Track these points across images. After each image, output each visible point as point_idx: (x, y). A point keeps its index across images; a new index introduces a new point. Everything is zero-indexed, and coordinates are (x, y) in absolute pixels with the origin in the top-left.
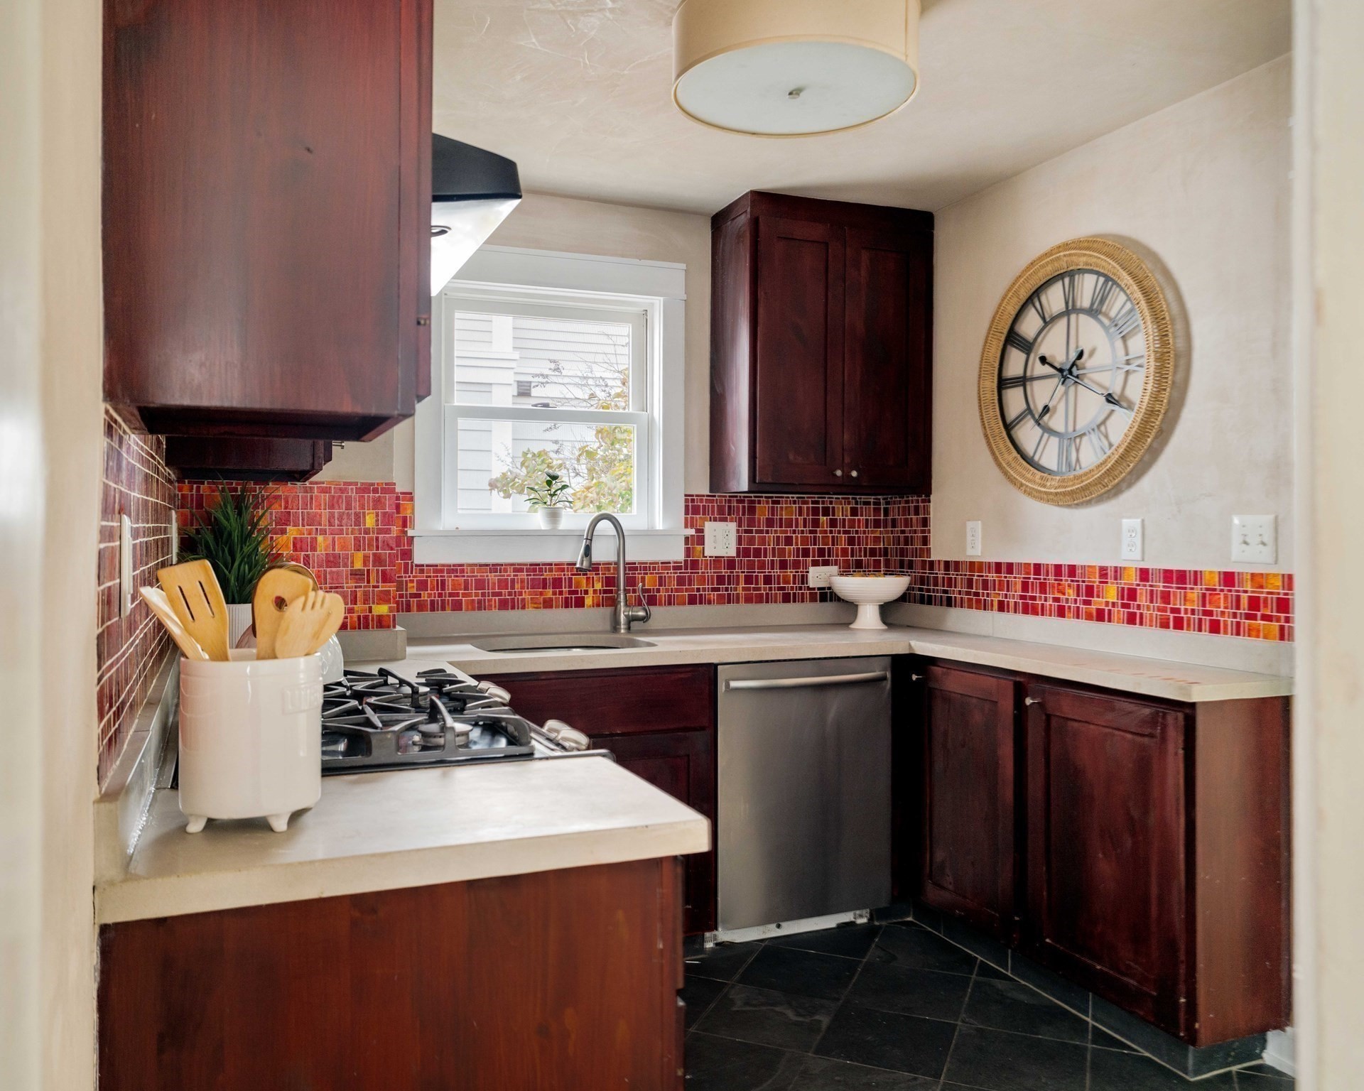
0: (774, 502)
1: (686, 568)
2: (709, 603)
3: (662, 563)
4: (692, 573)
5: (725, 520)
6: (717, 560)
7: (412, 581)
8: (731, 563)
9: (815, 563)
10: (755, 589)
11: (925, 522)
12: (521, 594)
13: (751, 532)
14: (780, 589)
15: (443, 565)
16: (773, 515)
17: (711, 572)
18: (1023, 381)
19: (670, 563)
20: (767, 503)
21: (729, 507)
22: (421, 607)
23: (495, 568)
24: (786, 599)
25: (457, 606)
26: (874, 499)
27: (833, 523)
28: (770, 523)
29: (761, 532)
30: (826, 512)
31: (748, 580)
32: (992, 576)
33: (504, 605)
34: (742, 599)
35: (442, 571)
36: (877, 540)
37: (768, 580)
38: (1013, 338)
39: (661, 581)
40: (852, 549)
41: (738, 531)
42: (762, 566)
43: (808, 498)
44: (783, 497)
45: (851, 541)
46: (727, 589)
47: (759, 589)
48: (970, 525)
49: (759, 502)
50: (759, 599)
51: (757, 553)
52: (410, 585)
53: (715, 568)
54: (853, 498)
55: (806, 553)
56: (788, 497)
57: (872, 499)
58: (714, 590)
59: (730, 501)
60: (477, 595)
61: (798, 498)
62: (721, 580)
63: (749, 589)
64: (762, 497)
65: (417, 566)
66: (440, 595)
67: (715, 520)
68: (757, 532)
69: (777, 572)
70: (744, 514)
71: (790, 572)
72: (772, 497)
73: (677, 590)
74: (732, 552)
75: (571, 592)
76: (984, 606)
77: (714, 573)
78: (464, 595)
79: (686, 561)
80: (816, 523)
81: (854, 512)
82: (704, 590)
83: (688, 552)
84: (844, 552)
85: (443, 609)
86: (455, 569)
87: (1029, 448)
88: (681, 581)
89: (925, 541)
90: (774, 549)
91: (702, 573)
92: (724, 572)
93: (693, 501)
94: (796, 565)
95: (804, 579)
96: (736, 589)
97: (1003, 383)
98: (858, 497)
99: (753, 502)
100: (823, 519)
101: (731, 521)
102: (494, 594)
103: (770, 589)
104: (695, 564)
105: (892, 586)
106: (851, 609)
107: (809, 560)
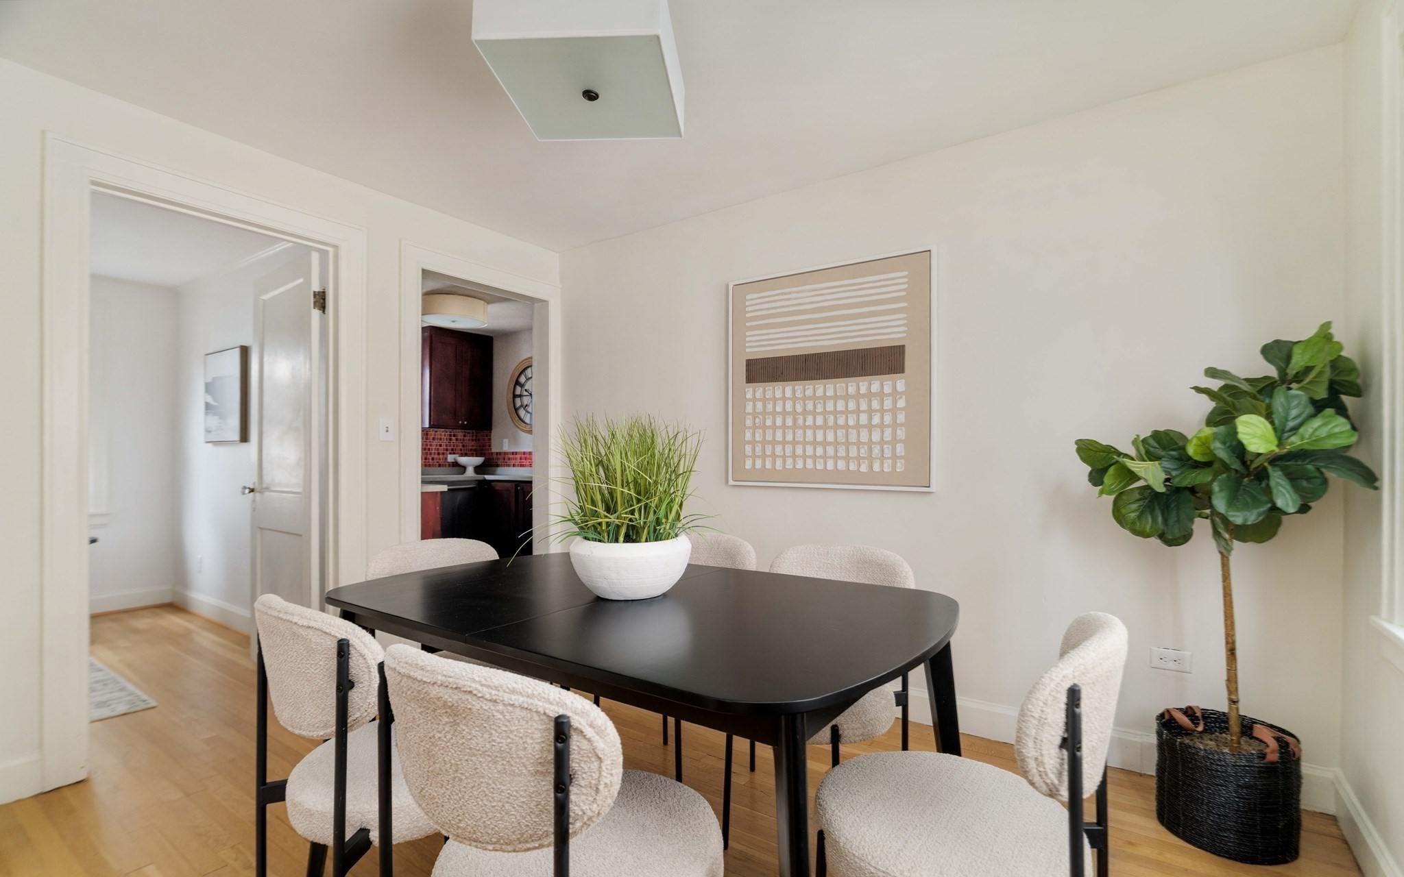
0: (437, 432)
9: (450, 454)
11: (490, 439)
13: (427, 441)
14: (437, 463)
16: (436, 436)
18: (520, 396)
20: (435, 432)
24: (440, 466)
27: (457, 440)
28: (434, 439)
29: (431, 441)
30: (454, 436)
31: (426, 459)
32: (511, 456)
36: (472, 446)
37: (433, 459)
38: (517, 383)
40: (464, 449)
41: (422, 441)
42: (431, 454)
43: (448, 430)
44: (440, 430)
45: (463, 446)
47: (430, 463)
48: (504, 440)
49: (430, 432)
50: (430, 466)
51: (429, 449)
54: (464, 431)
55: (447, 450)
56: (442, 430)
57: (471, 431)
61: (445, 430)
63: (426, 463)
64: (433, 429)
69: (436, 456)
70: (424, 436)
71: (441, 456)
72: (437, 430)
76: (509, 466)
80: (450, 439)
81: (465, 436)
84: (461, 450)
87: (522, 416)
89: (490, 446)
90: (435, 448)
94: (443, 454)
95: (446, 459)
97: (515, 396)
98: (466, 431)
100: (453, 438)
103: (434, 462)
105: (478, 460)
106: (463, 469)
107: (448, 452)
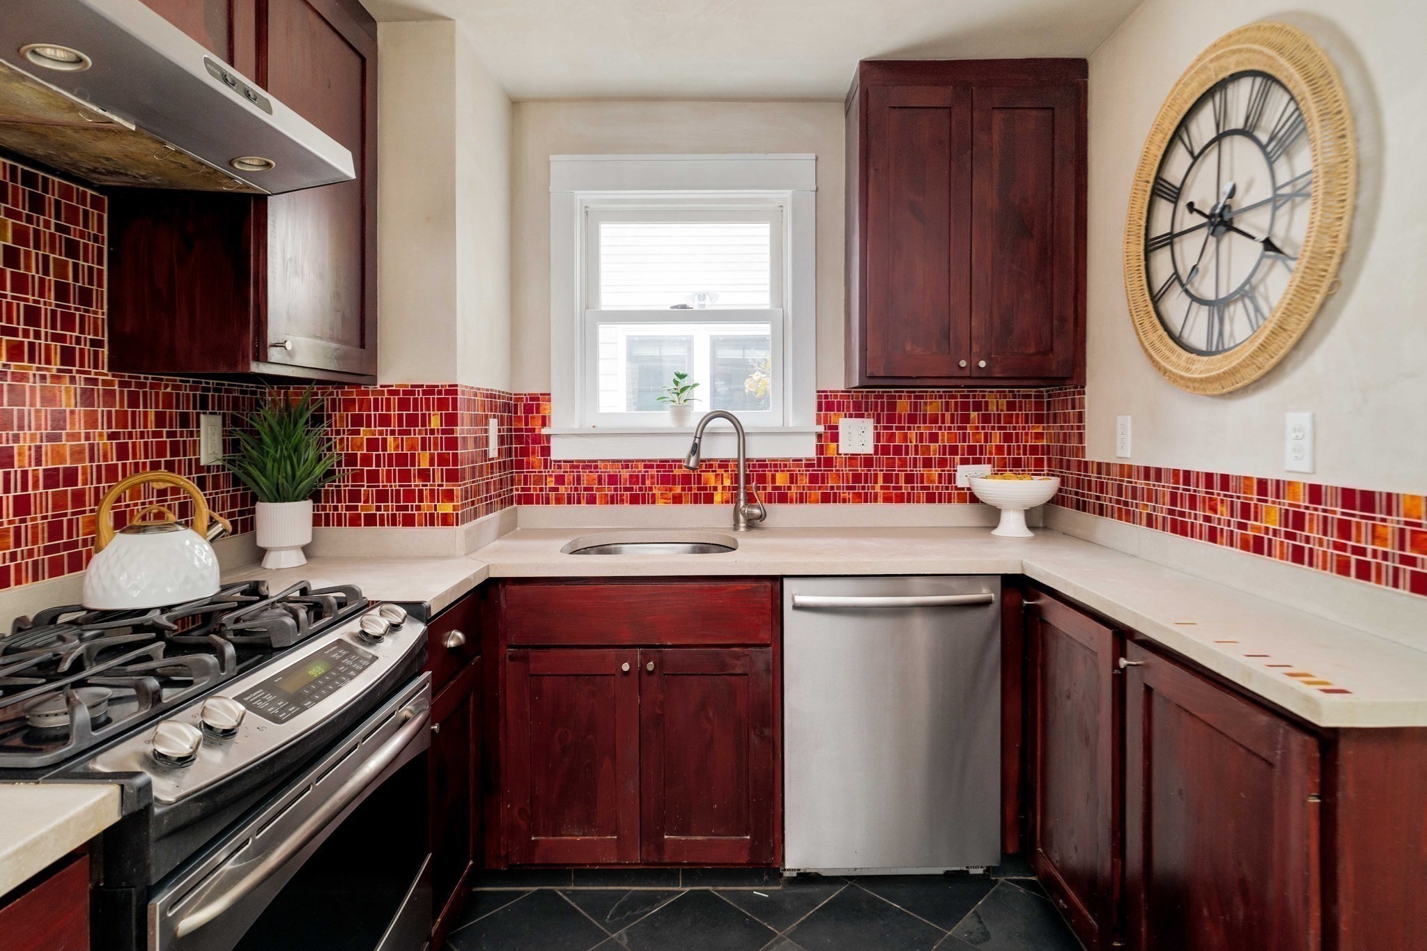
0: (916, 397)
1: (819, 466)
2: (844, 501)
3: (794, 460)
4: (825, 471)
5: (862, 416)
6: (853, 458)
7: (551, 476)
8: (868, 461)
9: (964, 462)
10: (895, 488)
11: (1080, 417)
12: (651, 489)
13: (891, 428)
14: (923, 488)
15: (578, 461)
16: (916, 410)
17: (846, 470)
18: (1170, 239)
19: (801, 460)
20: (909, 397)
21: (867, 403)
22: (559, 501)
23: (626, 464)
24: (931, 499)
25: (592, 500)
26: (1036, 392)
27: (986, 419)
28: (912, 419)
29: (903, 428)
30: (977, 407)
31: (887, 478)
32: (1141, 483)
33: (635, 500)
34: (880, 498)
35: (578, 467)
36: (1039, 436)
37: (909, 479)
38: (1162, 190)
39: (793, 479)
40: (1009, 447)
41: (876, 428)
42: (903, 463)
43: (956, 392)
44: (927, 392)
45: (1007, 438)
46: (863, 488)
47: (900, 488)
48: (1120, 419)
49: (900, 397)
50: (900, 499)
51: (898, 450)
52: (549, 479)
53: (850, 466)
54: (1009, 392)
55: (954, 450)
56: (934, 392)
57: (1033, 392)
58: (849, 488)
59: (867, 397)
60: (609, 490)
61: (944, 392)
62: (857, 478)
63: (888, 488)
64: (903, 392)
65: (555, 461)
66: (576, 489)
67: (851, 416)
68: (897, 428)
69: (920, 470)
70: (882, 410)
71: (935, 472)
72: (915, 392)
73: (809, 488)
74: (869, 450)
75: (699, 489)
76: (1129, 517)
77: (850, 470)
78: (598, 489)
79: (819, 459)
80: (966, 419)
81: (1011, 406)
82: (838, 488)
83: (820, 449)
84: (999, 449)
85: (579, 502)
86: (590, 465)
87: (1176, 323)
88: (813, 479)
89: (1081, 438)
90: (916, 446)
91: (837, 470)
92: (861, 470)
93: (826, 397)
94: (942, 463)
95: (951, 478)
96: (873, 488)
97: (1151, 246)
98: (1016, 390)
99: (894, 397)
100: (973, 414)
101: (869, 416)
102: (626, 489)
103: (913, 488)
104: (829, 462)
105: (1040, 488)
106: (992, 515)
107: (958, 458)
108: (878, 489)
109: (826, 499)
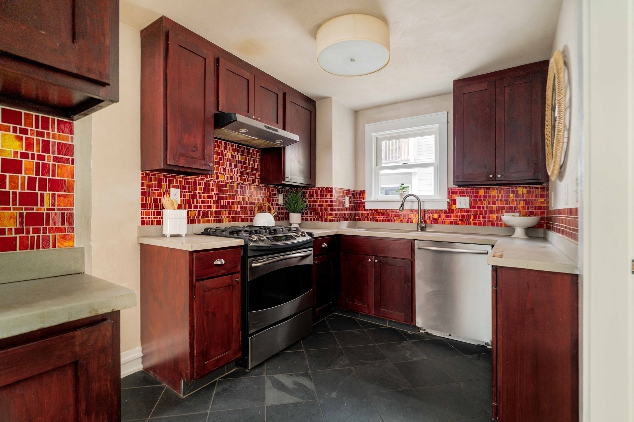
0: (487, 189)
1: (449, 212)
2: (458, 224)
3: (440, 210)
4: (451, 214)
5: (465, 196)
6: (461, 210)
7: (366, 213)
8: (467, 211)
9: (507, 212)
10: (478, 220)
12: (394, 218)
13: (476, 200)
14: (489, 221)
15: (373, 209)
16: (487, 193)
17: (459, 214)
19: (442, 210)
20: (484, 189)
21: (467, 192)
22: (368, 220)
23: (387, 210)
24: (493, 225)
25: (377, 220)
26: (540, 186)
27: (517, 196)
28: (485, 197)
29: (481, 200)
30: (513, 192)
31: (475, 217)
33: (389, 221)
34: (472, 224)
35: (373, 211)
36: (542, 203)
37: (484, 217)
39: (440, 216)
40: (528, 207)
41: (470, 200)
42: (481, 212)
43: (503, 187)
44: (491, 187)
45: (527, 203)
46: (466, 220)
47: (480, 221)
49: (480, 189)
50: (480, 224)
51: (479, 207)
52: (365, 214)
53: (460, 212)
54: (528, 186)
55: (503, 208)
56: (494, 187)
58: (460, 220)
59: (467, 189)
60: (382, 218)
61: (498, 187)
62: (463, 216)
63: (476, 220)
64: (481, 187)
65: (367, 209)
66: (372, 217)
67: (461, 196)
68: (479, 200)
69: (488, 214)
70: (473, 194)
71: (494, 216)
72: (486, 187)
73: (445, 219)
74: (468, 207)
75: (408, 218)
77: (460, 214)
78: (379, 218)
79: (449, 210)
80: (508, 197)
81: (529, 192)
82: (456, 220)
83: (449, 207)
84: (524, 208)
85: (373, 221)
86: (376, 211)
88: (447, 216)
90: (487, 206)
91: (455, 214)
92: (465, 214)
93: (452, 190)
94: (497, 212)
96: (470, 220)
98: (531, 185)
99: (478, 189)
100: (512, 195)
101: (468, 196)
102: (386, 218)
103: (485, 221)
104: (453, 211)
107: (504, 211)
108: (471, 220)
109: (451, 223)
